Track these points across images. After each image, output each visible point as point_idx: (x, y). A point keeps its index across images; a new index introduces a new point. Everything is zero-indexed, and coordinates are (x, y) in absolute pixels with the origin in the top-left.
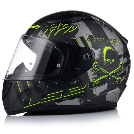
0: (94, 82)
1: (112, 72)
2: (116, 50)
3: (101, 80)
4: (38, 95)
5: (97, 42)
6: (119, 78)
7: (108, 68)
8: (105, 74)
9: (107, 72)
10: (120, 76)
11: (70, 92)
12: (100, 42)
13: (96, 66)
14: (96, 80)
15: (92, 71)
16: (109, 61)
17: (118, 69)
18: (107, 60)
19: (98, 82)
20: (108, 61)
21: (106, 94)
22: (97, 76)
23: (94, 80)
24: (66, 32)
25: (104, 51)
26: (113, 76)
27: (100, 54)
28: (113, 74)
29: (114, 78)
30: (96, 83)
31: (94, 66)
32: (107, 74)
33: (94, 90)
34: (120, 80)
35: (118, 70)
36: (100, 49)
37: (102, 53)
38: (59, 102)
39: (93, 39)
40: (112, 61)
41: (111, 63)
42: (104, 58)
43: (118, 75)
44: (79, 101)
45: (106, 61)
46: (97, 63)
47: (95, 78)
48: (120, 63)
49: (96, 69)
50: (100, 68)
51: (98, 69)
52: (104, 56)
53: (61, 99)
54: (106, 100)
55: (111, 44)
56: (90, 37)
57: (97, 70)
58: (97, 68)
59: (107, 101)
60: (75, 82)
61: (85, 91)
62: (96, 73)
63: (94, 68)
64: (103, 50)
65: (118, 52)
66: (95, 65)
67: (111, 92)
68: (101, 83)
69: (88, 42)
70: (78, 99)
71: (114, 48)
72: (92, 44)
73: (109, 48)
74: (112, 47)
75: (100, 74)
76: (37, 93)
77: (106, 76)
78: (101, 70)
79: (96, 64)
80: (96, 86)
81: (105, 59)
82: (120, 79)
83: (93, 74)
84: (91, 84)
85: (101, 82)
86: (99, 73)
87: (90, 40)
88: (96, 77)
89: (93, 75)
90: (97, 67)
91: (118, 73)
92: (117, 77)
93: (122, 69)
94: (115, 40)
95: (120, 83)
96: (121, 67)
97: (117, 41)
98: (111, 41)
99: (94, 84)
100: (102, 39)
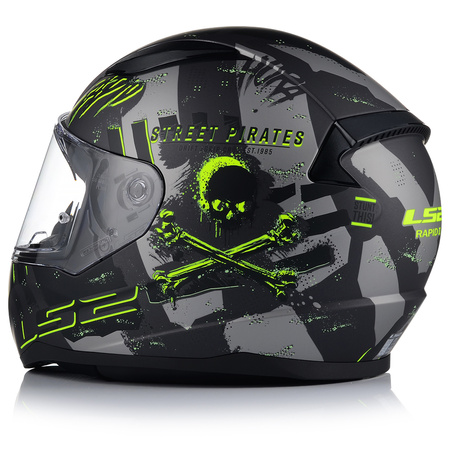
0: (165, 281)
1: (236, 250)
2: (264, 167)
3: (193, 274)
4: (30, 310)
5: (183, 142)
6: (283, 272)
7: (218, 232)
8: (205, 254)
9: (212, 248)
10: (285, 263)
11: (95, 309)
12: (193, 142)
13: (165, 224)
14: (171, 275)
15: (154, 242)
16: (219, 207)
17: (265, 237)
18: (211, 206)
19: (178, 281)
20: (215, 207)
21: (223, 326)
22: (171, 259)
23: (161, 274)
24: (106, 105)
25: (202, 171)
26: (243, 264)
27: (185, 183)
29: (249, 272)
30: (172, 284)
31: (159, 226)
32: (213, 255)
33: (167, 307)
35: (268, 240)
36: (187, 163)
37: (191, 181)
39: (174, 129)
40: (234, 209)
41: (230, 215)
42: (199, 197)
43: (275, 259)
44: (125, 342)
45: (207, 207)
46: (171, 213)
47: (167, 268)
48: (283, 217)
49: (167, 235)
50: (181, 232)
51: (176, 234)
52: (198, 190)
53: (77, 329)
54: (232, 349)
55: (244, 145)
57: (169, 239)
58: (172, 232)
59: (236, 352)
60: (103, 276)
61: (139, 310)
62: (169, 251)
63: (159, 231)
64: (198, 168)
65: (275, 177)
66: (161, 220)
67: (247, 318)
68: (194, 285)
69: (152, 139)
70: (123, 337)
71: (254, 162)
72: (162, 146)
73: (230, 161)
74: (244, 157)
75: (181, 253)
76: (28, 304)
77: (209, 262)
78: (186, 238)
79: (166, 219)
80: (174, 294)
81: (203, 202)
82: (294, 274)
83: (157, 251)
84: (153, 286)
85: (191, 283)
86: (178, 250)
87: (162, 131)
88: (166, 264)
89: (157, 256)
90: (169, 229)
91: (271, 253)
92: (271, 266)
93: (295, 239)
94: (277, 130)
95: (300, 289)
96: (287, 233)
97: (286, 136)
98: (250, 133)
99: (165, 287)
100: (207, 130)
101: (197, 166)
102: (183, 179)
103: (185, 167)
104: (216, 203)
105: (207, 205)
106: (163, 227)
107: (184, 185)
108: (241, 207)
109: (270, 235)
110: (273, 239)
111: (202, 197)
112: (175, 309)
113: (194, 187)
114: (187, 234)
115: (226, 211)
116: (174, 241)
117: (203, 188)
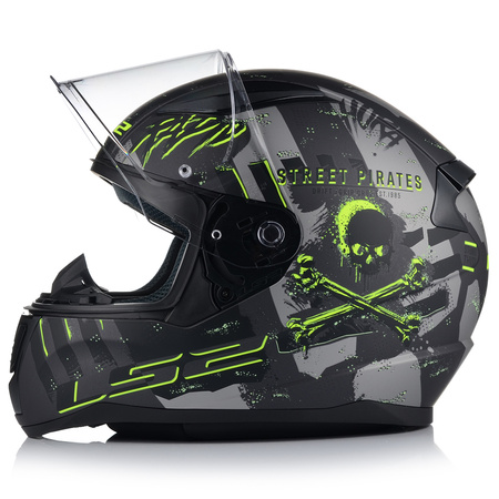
0: (299, 329)
1: (374, 295)
2: (396, 211)
3: (329, 322)
4: (99, 368)
5: (314, 184)
6: (411, 317)
7: (358, 277)
8: (344, 300)
9: (352, 293)
10: (413, 308)
11: (208, 363)
12: (326, 184)
13: (303, 270)
14: (306, 323)
15: (291, 289)
16: (359, 251)
17: (400, 281)
18: (351, 250)
19: (314, 329)
20: (355, 251)
21: (354, 374)
22: (309, 306)
23: (296, 322)
24: (202, 145)
25: (341, 214)
26: (380, 309)
27: (324, 227)
28: (376, 301)
29: (383, 317)
30: (307, 332)
31: (297, 272)
32: (352, 300)
33: (298, 357)
34: (414, 322)
35: (402, 285)
36: (323, 207)
37: (329, 225)
38: (169, 397)
39: (302, 171)
40: (373, 254)
41: (369, 259)
42: (339, 241)
43: (406, 303)
44: (243, 396)
45: (348, 251)
46: (309, 258)
47: (303, 315)
48: (415, 261)
49: (305, 281)
50: (320, 278)
51: (315, 280)
52: (338, 234)
53: (177, 385)
54: (357, 397)
55: (376, 190)
56: (289, 164)
57: (308, 285)
58: (311, 277)
59: (360, 400)
60: (225, 326)
61: (265, 361)
62: (306, 297)
63: (297, 276)
64: (336, 212)
65: (406, 221)
66: (299, 266)
67: (376, 365)
68: (329, 332)
70: (240, 390)
71: (387, 206)
72: (292, 188)
73: (366, 205)
74: (379, 201)
75: (320, 299)
76: (96, 362)
77: (348, 308)
78: (326, 283)
79: (304, 264)
80: (307, 342)
81: (343, 246)
82: (419, 318)
83: (293, 298)
84: (286, 338)
85: (327, 330)
86: (317, 296)
87: (288, 173)
88: (303, 311)
89: (293, 303)
90: (307, 275)
91: (404, 297)
92: (401, 311)
93: (423, 283)
94: (400, 174)
95: (421, 334)
96: (418, 277)
97: (408, 180)
98: (378, 177)
99: (298, 335)
100: (337, 173)
101: (334, 209)
102: (321, 223)
103: (322, 210)
104: (356, 247)
105: (348, 249)
106: (302, 273)
107: (322, 229)
108: (379, 251)
109: (404, 279)
110: (407, 283)
111: (342, 241)
112: (306, 358)
113: (333, 231)
114: (327, 280)
115: (366, 255)
116: (313, 286)
117: (342, 232)
